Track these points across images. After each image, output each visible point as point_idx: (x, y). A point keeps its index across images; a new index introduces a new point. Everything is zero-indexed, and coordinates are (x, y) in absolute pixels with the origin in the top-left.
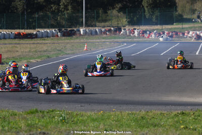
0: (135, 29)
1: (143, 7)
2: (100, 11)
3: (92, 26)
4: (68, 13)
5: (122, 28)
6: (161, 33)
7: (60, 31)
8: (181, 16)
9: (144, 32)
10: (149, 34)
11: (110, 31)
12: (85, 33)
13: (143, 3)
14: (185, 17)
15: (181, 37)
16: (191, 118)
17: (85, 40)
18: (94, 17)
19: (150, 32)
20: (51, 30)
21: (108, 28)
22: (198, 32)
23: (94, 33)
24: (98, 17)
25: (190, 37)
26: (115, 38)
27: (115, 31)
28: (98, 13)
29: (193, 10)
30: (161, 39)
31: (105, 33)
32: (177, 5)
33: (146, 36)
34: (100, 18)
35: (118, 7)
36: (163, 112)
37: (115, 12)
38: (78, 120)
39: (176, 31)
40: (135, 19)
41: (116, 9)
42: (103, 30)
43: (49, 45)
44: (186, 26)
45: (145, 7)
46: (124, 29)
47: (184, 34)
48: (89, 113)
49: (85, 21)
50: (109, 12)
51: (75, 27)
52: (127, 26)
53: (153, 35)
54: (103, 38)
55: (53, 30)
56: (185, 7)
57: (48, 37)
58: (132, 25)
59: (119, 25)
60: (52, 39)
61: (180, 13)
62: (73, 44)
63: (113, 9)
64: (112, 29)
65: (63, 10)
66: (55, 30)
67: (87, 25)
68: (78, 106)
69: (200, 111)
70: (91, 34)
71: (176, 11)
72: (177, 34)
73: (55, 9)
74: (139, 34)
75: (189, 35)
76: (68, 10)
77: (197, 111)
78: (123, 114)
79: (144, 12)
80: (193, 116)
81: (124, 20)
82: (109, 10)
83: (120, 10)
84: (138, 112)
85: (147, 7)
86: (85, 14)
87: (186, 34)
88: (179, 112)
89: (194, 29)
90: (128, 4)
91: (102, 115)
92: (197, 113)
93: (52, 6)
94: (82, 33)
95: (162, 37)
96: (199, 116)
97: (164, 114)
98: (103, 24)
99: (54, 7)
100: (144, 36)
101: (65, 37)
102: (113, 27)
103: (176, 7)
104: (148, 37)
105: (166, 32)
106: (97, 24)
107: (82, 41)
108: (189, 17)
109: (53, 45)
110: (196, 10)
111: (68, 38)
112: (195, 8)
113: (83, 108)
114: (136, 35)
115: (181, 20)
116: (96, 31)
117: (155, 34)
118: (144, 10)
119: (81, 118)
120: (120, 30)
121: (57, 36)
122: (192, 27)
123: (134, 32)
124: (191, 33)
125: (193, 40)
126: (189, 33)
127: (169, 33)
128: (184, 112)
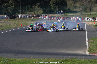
0: (46, 16)
1: (50, 4)
2: (29, 7)
3: (25, 14)
4: (13, 7)
5: (40, 15)
6: (59, 18)
7: (9, 16)
8: (69, 9)
9: (51, 17)
10: (53, 18)
11: (34, 16)
12: (21, 17)
13: (50, 3)
14: (71, 10)
15: (69, 20)
16: (70, 62)
17: (21, 21)
18: (26, 10)
19: (54, 17)
20: (4, 15)
21: (33, 15)
22: (77, 18)
23: (25, 17)
24: (28, 9)
25: (73, 20)
26: (36, 20)
27: (36, 16)
28: (28, 8)
29: (75, 6)
30: (59, 21)
31: (31, 17)
32: (67, 4)
33: (52, 19)
34: (29, 10)
35: (38, 4)
36: (56, 59)
37: (36, 7)
38: (13, 63)
39: (67, 17)
40: (46, 10)
41: (37, 6)
42: (30, 16)
43: (3, 23)
44: (71, 14)
45: (51, 5)
46: (41, 16)
47: (70, 18)
48: (19, 59)
49: (21, 11)
50: (33, 7)
51: (17, 14)
52: (42, 14)
53: (55, 19)
54: (30, 20)
55: (5, 16)
56: (71, 5)
57: (2, 19)
58: (45, 14)
59: (38, 14)
60: (5, 20)
61: (69, 8)
62: (15, 23)
63: (35, 6)
64: (35, 15)
65: (10, 6)
66: (6, 16)
67: (22, 13)
68: (14, 55)
69: (74, 59)
70: (24, 18)
71: (67, 7)
72: (67, 18)
73: (6, 5)
74: (48, 18)
75: (73, 19)
76: (13, 6)
77: (73, 59)
78: (36, 60)
79: (51, 7)
80: (71, 62)
81: (41, 11)
82: (33, 6)
83: (39, 6)
84: (43, 59)
85: (52, 5)
86: (21, 8)
87: (71, 18)
88: (64, 59)
89: (76, 16)
90: (43, 3)
91: (25, 61)
92: (73, 60)
93: (5, 3)
94: (20, 17)
95: (60, 20)
96: (74, 61)
97: (56, 60)
98: (30, 13)
99: (6, 4)
100: (50, 19)
101: (11, 19)
102: (35, 14)
103: (67, 5)
104: (53, 20)
105: (62, 17)
106: (28, 13)
107: (20, 21)
108: (73, 10)
109: (5, 23)
110: (77, 6)
111: (13, 19)
112: (76, 5)
113: (16, 56)
114: (47, 19)
115: (69, 11)
116: (27, 17)
117: (56, 18)
118: (51, 6)
119: (14, 62)
120: (39, 16)
121: (7, 18)
122: (74, 15)
123: (46, 17)
124: (74, 18)
125: (75, 21)
126: (73, 18)
127: (63, 18)
128: (66, 59)
